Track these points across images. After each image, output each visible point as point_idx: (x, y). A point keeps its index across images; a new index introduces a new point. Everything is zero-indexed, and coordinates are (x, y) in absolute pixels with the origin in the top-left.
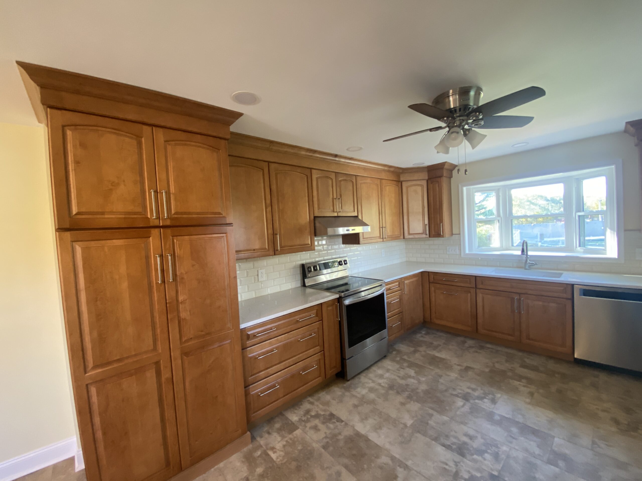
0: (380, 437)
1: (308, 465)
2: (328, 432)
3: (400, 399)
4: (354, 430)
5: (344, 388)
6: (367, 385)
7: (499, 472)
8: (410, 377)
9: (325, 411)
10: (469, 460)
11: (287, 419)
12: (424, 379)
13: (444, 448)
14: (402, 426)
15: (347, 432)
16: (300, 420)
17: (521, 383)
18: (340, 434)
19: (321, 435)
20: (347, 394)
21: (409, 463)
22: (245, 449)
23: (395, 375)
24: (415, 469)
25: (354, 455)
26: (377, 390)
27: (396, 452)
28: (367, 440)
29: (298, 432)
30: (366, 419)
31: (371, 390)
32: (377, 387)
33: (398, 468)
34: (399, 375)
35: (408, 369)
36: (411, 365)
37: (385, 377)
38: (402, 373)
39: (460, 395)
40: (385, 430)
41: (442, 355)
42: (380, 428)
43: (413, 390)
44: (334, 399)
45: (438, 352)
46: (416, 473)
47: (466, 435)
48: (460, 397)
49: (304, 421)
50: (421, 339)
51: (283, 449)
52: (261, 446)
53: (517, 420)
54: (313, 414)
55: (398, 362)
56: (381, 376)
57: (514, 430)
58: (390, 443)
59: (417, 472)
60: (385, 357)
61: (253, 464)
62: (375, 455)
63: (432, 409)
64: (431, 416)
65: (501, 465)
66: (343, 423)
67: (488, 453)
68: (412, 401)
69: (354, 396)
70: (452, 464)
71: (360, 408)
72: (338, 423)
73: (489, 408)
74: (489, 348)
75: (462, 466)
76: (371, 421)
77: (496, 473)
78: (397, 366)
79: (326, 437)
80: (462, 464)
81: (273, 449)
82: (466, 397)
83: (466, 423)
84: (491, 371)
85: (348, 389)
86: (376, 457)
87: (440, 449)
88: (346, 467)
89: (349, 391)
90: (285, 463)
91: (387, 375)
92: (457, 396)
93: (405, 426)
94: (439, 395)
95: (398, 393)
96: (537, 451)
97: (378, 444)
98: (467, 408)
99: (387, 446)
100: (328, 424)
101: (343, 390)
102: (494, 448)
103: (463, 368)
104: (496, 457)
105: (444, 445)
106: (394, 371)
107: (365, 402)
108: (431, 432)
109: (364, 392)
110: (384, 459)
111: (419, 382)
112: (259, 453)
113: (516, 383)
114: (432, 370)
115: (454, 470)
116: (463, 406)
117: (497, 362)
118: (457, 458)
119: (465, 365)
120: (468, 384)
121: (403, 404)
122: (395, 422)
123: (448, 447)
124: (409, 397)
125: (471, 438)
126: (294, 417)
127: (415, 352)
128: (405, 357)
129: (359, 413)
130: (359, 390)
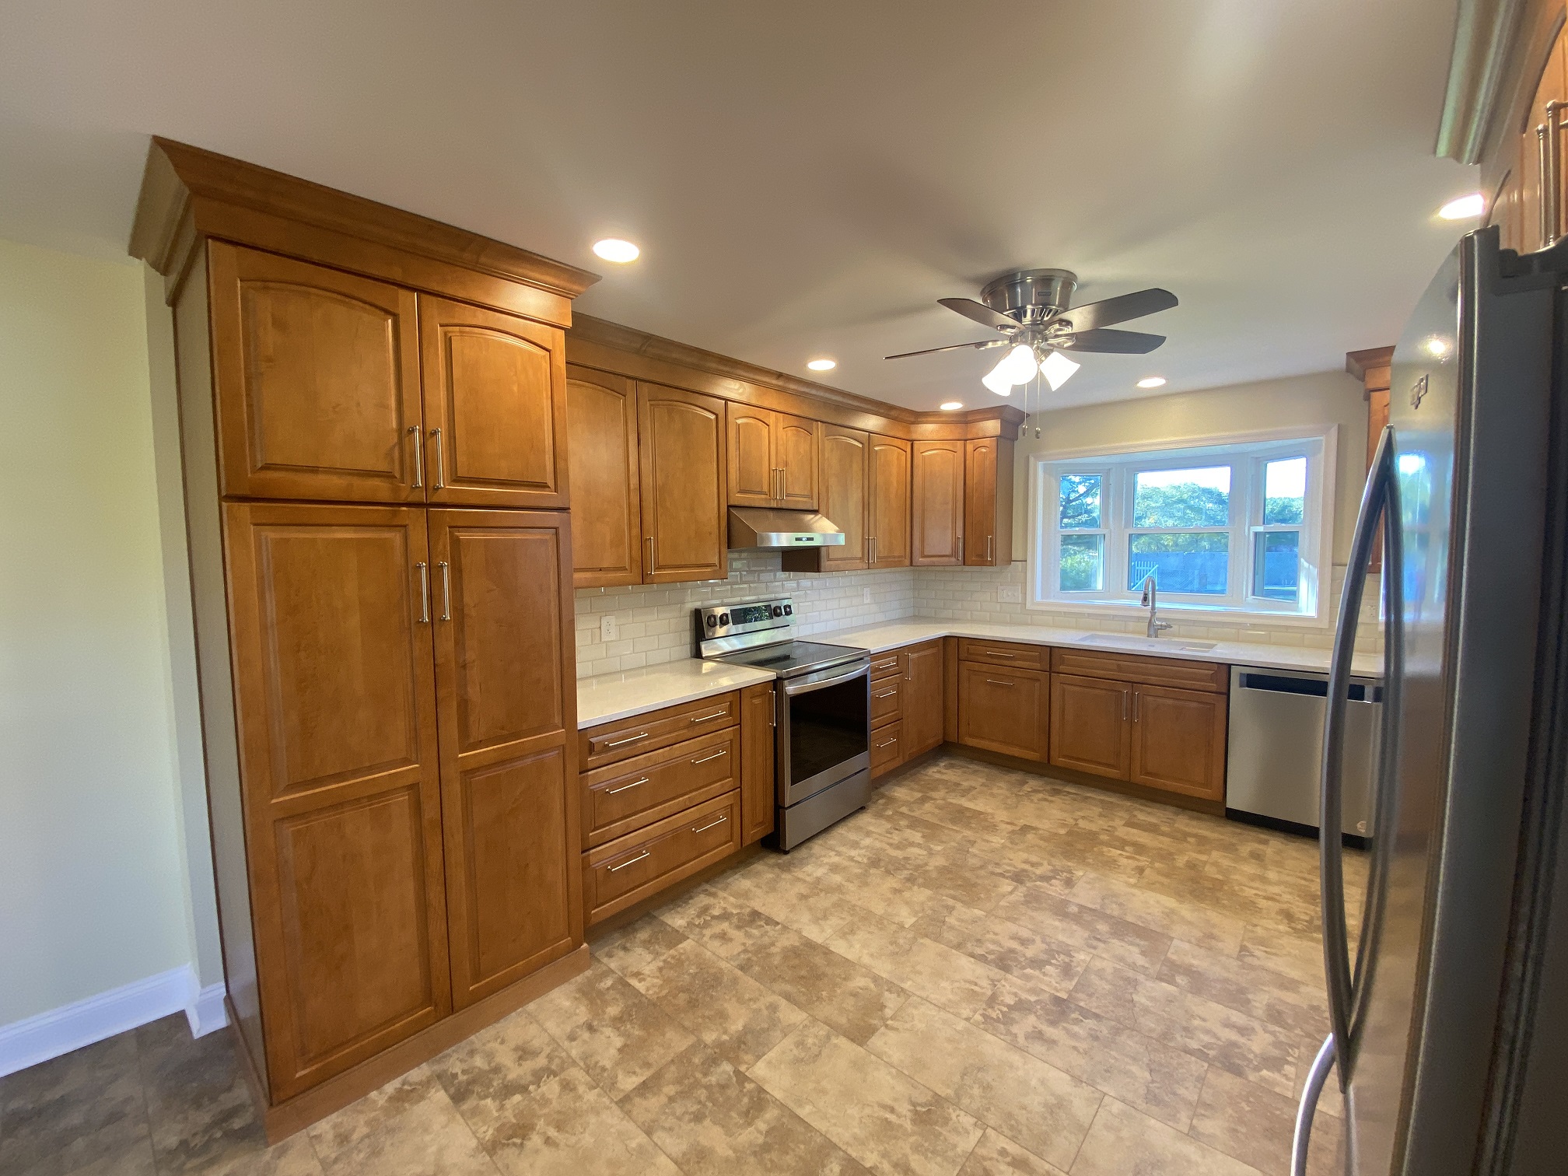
0: (851, 946)
1: (712, 997)
2: (749, 942)
3: (892, 882)
4: (802, 937)
5: (779, 866)
6: (826, 860)
7: (1070, 992)
8: (912, 844)
9: (741, 907)
10: (1017, 977)
11: (663, 924)
12: (939, 848)
13: (972, 959)
14: (894, 927)
15: (788, 941)
16: (690, 925)
17: (1124, 853)
18: (773, 944)
19: (735, 948)
20: (786, 876)
21: (907, 985)
22: (579, 979)
23: (882, 841)
24: (918, 993)
25: (803, 977)
26: (845, 868)
27: (884, 969)
28: (827, 952)
29: (687, 945)
30: (825, 917)
31: (835, 868)
32: (846, 863)
33: (887, 994)
34: (891, 841)
35: (909, 831)
36: (915, 823)
37: (861, 846)
38: (896, 838)
39: (1007, 874)
40: (861, 935)
41: (979, 805)
42: (852, 932)
43: (917, 867)
44: (757, 886)
45: (970, 800)
46: (919, 1000)
47: (1014, 937)
48: (1007, 878)
49: (698, 926)
50: (937, 776)
51: (658, 974)
52: (613, 972)
53: (1108, 912)
54: (716, 912)
55: (889, 819)
56: (855, 845)
57: (1103, 927)
58: (872, 955)
59: (922, 998)
60: (862, 809)
61: (599, 1001)
62: (843, 976)
63: (954, 898)
64: (952, 908)
65: (1074, 983)
66: (780, 926)
67: (1051, 964)
68: (916, 887)
69: (799, 879)
70: (985, 983)
71: (811, 900)
72: (768, 928)
73: (1060, 894)
74: (1069, 793)
75: (1004, 986)
76: (834, 921)
77: (1064, 996)
78: (888, 826)
79: (745, 951)
80: (1003, 982)
81: (637, 975)
82: (1018, 878)
83: (1016, 919)
84: (1069, 833)
85: (786, 868)
86: (845, 979)
87: (965, 962)
88: (788, 997)
89: (789, 871)
90: (665, 997)
91: (867, 841)
92: (1002, 875)
93: (902, 927)
94: (968, 875)
95: (888, 872)
96: (1141, 961)
97: (849, 957)
98: (1019, 895)
99: (866, 960)
100: (747, 929)
101: (777, 870)
102: (1062, 956)
103: (1018, 828)
104: (1067, 971)
105: (972, 955)
106: (880, 835)
107: (821, 890)
108: (949, 936)
109: (820, 872)
110: (860, 982)
111: (931, 853)
112: (609, 982)
113: (1115, 852)
114: (957, 831)
115: (989, 993)
116: (1011, 893)
117: (1083, 818)
118: (995, 973)
119: (1022, 822)
120: (1025, 856)
121: (897, 891)
122: (881, 922)
123: (982, 959)
124: (911, 880)
125: (1024, 942)
126: (676, 920)
127: (923, 800)
128: (904, 809)
129: (810, 909)
130: (809, 868)
